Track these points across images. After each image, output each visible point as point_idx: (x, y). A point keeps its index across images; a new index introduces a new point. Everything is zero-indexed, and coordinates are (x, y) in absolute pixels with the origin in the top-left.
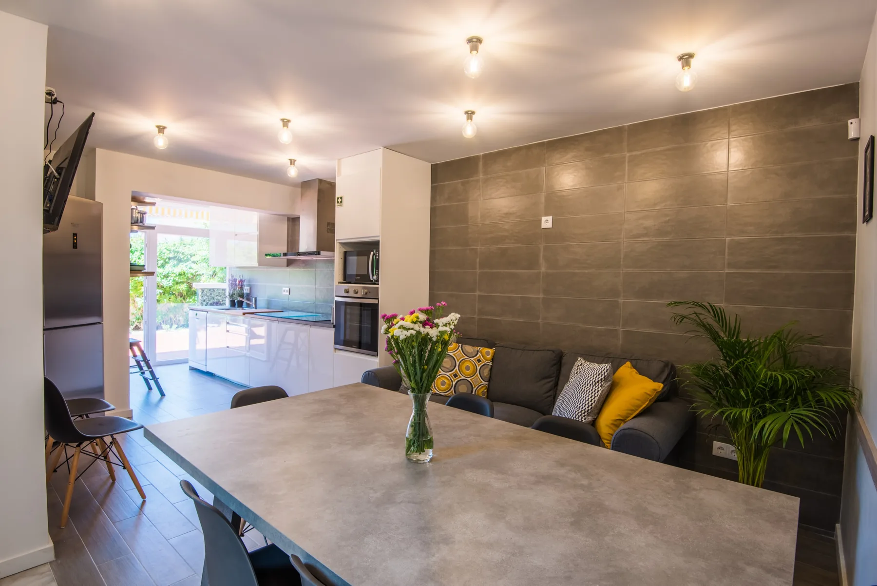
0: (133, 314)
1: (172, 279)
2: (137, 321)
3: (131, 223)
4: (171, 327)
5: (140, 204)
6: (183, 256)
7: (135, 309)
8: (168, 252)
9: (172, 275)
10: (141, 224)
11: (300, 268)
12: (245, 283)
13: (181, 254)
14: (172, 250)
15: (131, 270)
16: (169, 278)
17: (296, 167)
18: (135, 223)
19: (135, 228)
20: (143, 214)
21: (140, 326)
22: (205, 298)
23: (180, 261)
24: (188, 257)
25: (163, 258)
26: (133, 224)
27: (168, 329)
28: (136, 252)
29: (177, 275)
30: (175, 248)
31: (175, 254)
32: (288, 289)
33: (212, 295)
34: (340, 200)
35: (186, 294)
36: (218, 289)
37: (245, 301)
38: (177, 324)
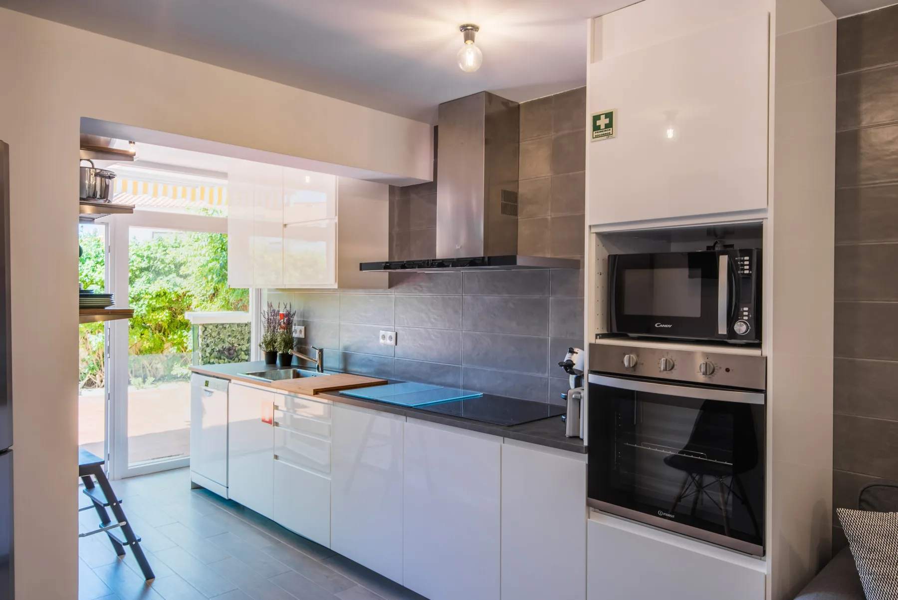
0: (84, 360)
1: (146, 302)
2: (90, 372)
3: (81, 199)
4: (144, 382)
5: (100, 155)
6: (163, 265)
7: (87, 353)
8: (139, 259)
9: (146, 297)
10: (102, 202)
11: (422, 291)
12: (295, 319)
13: (159, 263)
14: (145, 255)
15: (81, 308)
16: (141, 302)
17: (478, 46)
18: (89, 198)
19: (88, 210)
20: (106, 176)
21: (94, 380)
22: (208, 342)
23: (158, 273)
24: (170, 267)
25: (132, 270)
26: (83, 200)
27: (139, 384)
28: (88, 260)
29: (154, 296)
30: (149, 253)
31: (149, 262)
32: (393, 335)
33: (222, 336)
34: (602, 122)
35: (167, 327)
36: (231, 325)
37: (295, 354)
38: (154, 376)
